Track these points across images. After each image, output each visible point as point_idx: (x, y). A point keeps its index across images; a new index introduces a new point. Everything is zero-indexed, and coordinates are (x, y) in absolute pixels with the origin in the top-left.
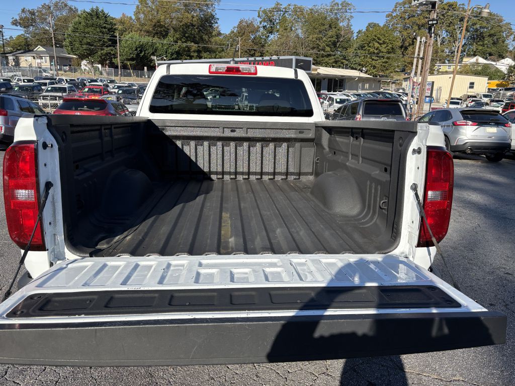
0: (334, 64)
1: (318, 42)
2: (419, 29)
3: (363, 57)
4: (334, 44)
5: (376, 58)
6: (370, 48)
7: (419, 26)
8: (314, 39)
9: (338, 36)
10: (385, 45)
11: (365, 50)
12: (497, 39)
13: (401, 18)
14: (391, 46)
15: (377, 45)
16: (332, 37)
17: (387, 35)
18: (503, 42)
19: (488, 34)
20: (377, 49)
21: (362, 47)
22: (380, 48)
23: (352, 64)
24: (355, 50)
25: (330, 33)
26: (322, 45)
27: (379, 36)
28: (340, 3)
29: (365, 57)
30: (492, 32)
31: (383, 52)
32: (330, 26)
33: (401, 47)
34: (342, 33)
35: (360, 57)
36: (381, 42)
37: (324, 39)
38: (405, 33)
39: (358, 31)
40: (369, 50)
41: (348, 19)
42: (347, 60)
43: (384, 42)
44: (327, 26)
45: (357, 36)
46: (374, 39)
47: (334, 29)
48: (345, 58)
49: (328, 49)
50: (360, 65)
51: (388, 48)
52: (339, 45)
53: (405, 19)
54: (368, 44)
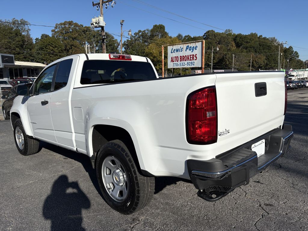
0: (24, 59)
1: (9, 44)
2: (73, 40)
3: (44, 55)
4: (22, 46)
5: (53, 56)
6: (47, 50)
7: (73, 38)
8: (6, 43)
9: (24, 41)
10: (57, 48)
11: (44, 51)
12: (113, 47)
13: (61, 33)
14: (60, 49)
15: (51, 48)
16: (19, 42)
17: (56, 42)
18: (116, 49)
19: (109, 45)
20: (52, 51)
21: (41, 49)
22: (54, 50)
23: (37, 59)
24: (37, 50)
25: (17, 39)
26: (13, 46)
27: (51, 42)
28: (19, 20)
29: (45, 55)
30: (110, 43)
31: (56, 52)
32: (16, 34)
33: (65, 50)
34: (26, 39)
35: (41, 55)
36: (54, 46)
37: (14, 42)
38: (65, 42)
39: (35, 39)
40: (47, 51)
41: (27, 31)
42: (33, 57)
43: (55, 46)
44: (14, 35)
45: (36, 42)
46: (49, 44)
47: (19, 37)
48: (31, 56)
49: (17, 49)
50: (42, 60)
51: (59, 50)
52: (25, 47)
53: (63, 34)
54: (46, 47)
